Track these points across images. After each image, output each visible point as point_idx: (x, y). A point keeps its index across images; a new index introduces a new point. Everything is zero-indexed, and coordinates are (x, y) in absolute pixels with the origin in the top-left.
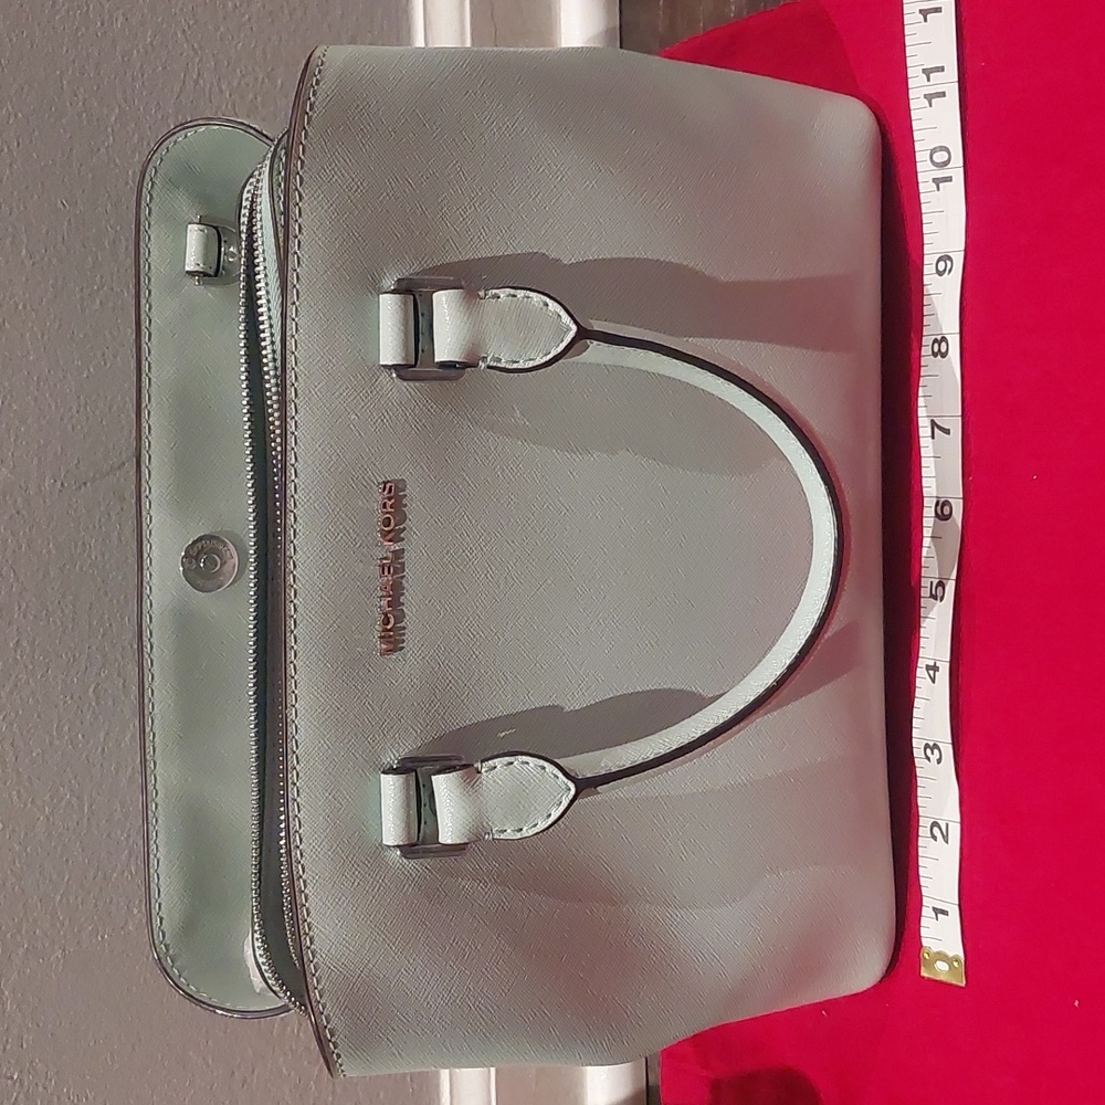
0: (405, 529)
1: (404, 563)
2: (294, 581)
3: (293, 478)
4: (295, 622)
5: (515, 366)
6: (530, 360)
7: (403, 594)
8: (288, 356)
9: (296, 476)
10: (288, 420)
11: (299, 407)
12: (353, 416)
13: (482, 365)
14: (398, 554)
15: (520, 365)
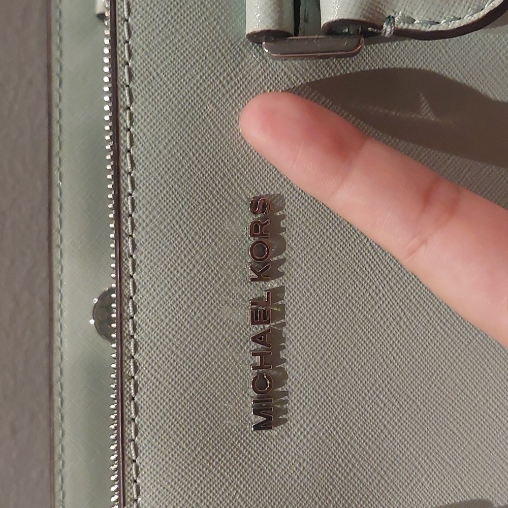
0: (284, 260)
1: (283, 306)
2: (135, 330)
3: (130, 190)
4: (136, 386)
5: (434, 28)
6: (455, 19)
7: (284, 347)
8: (119, 24)
9: (133, 188)
10: (121, 111)
11: (135, 94)
12: (211, 107)
13: (388, 29)
14: (276, 295)
15: (443, 26)
